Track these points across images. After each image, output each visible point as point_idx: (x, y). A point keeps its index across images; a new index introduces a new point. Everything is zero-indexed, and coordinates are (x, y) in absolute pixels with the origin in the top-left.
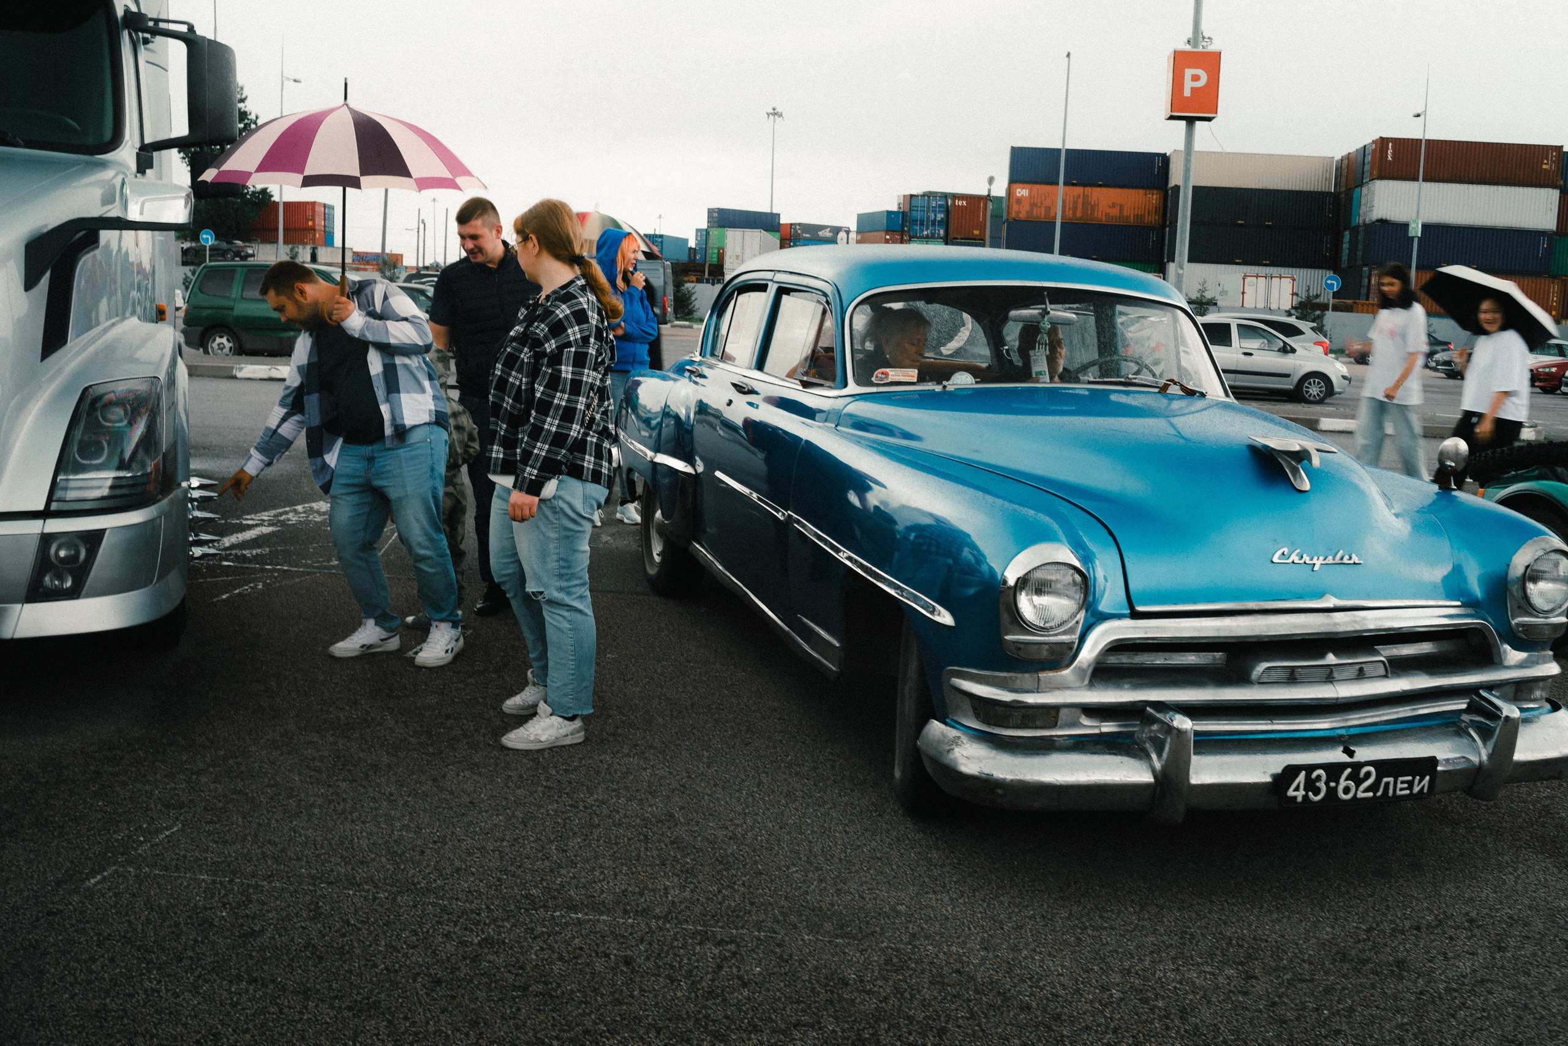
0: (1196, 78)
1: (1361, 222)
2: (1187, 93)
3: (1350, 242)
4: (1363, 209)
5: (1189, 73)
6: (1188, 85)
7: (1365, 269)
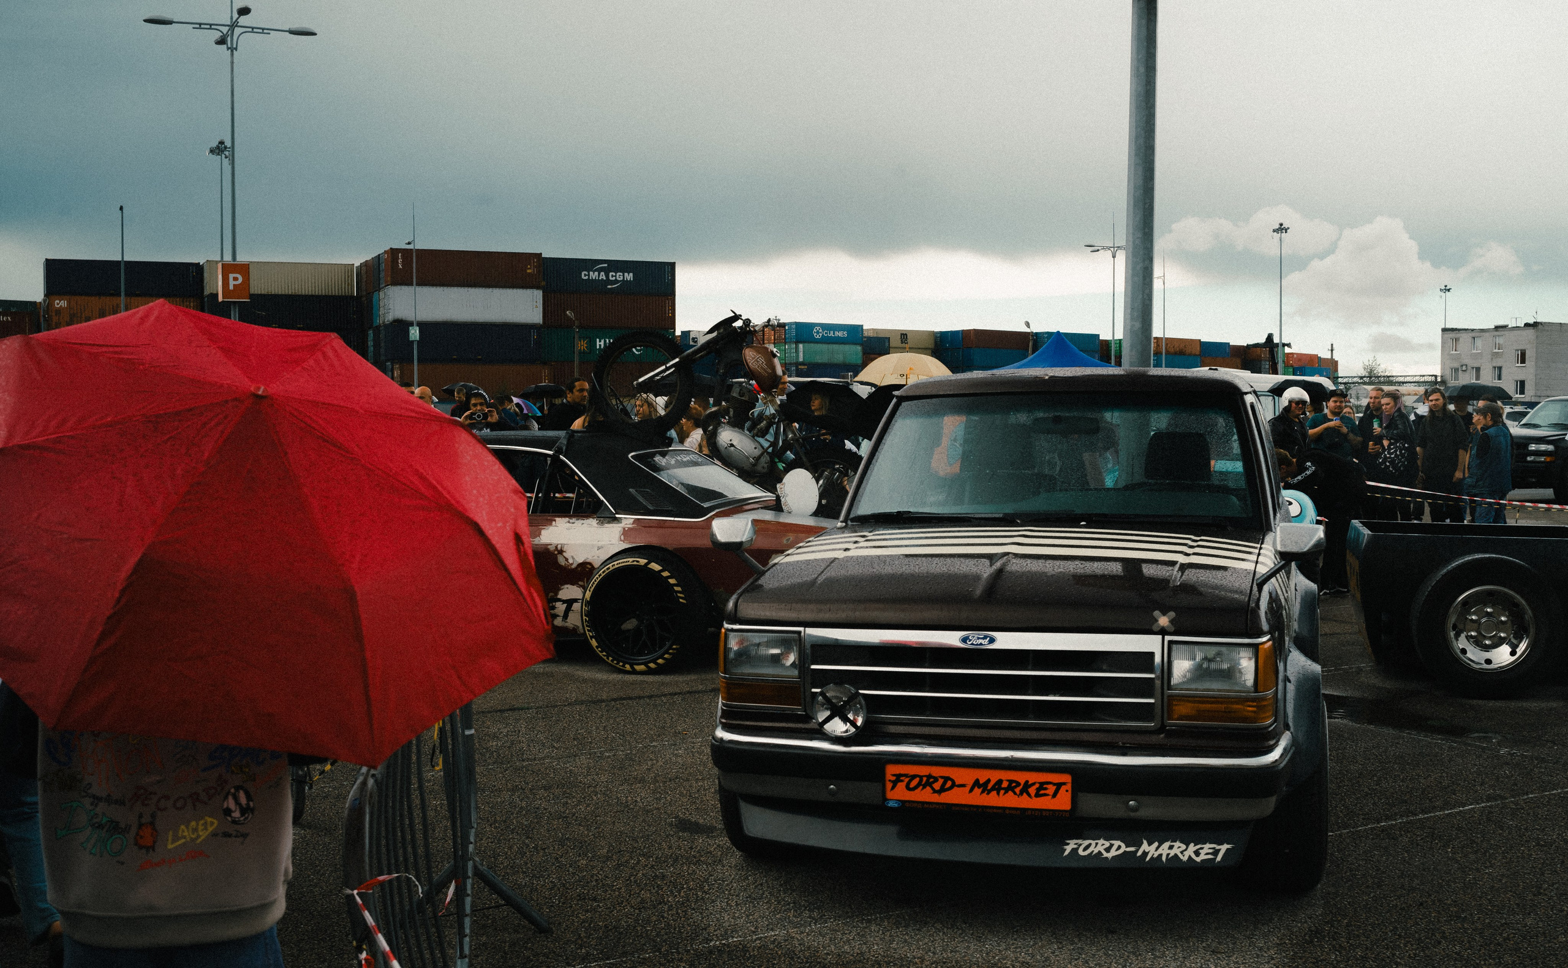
0: (235, 279)
1: (381, 322)
2: (231, 288)
3: (374, 340)
4: (382, 311)
5: (231, 276)
6: (232, 283)
7: (389, 364)
